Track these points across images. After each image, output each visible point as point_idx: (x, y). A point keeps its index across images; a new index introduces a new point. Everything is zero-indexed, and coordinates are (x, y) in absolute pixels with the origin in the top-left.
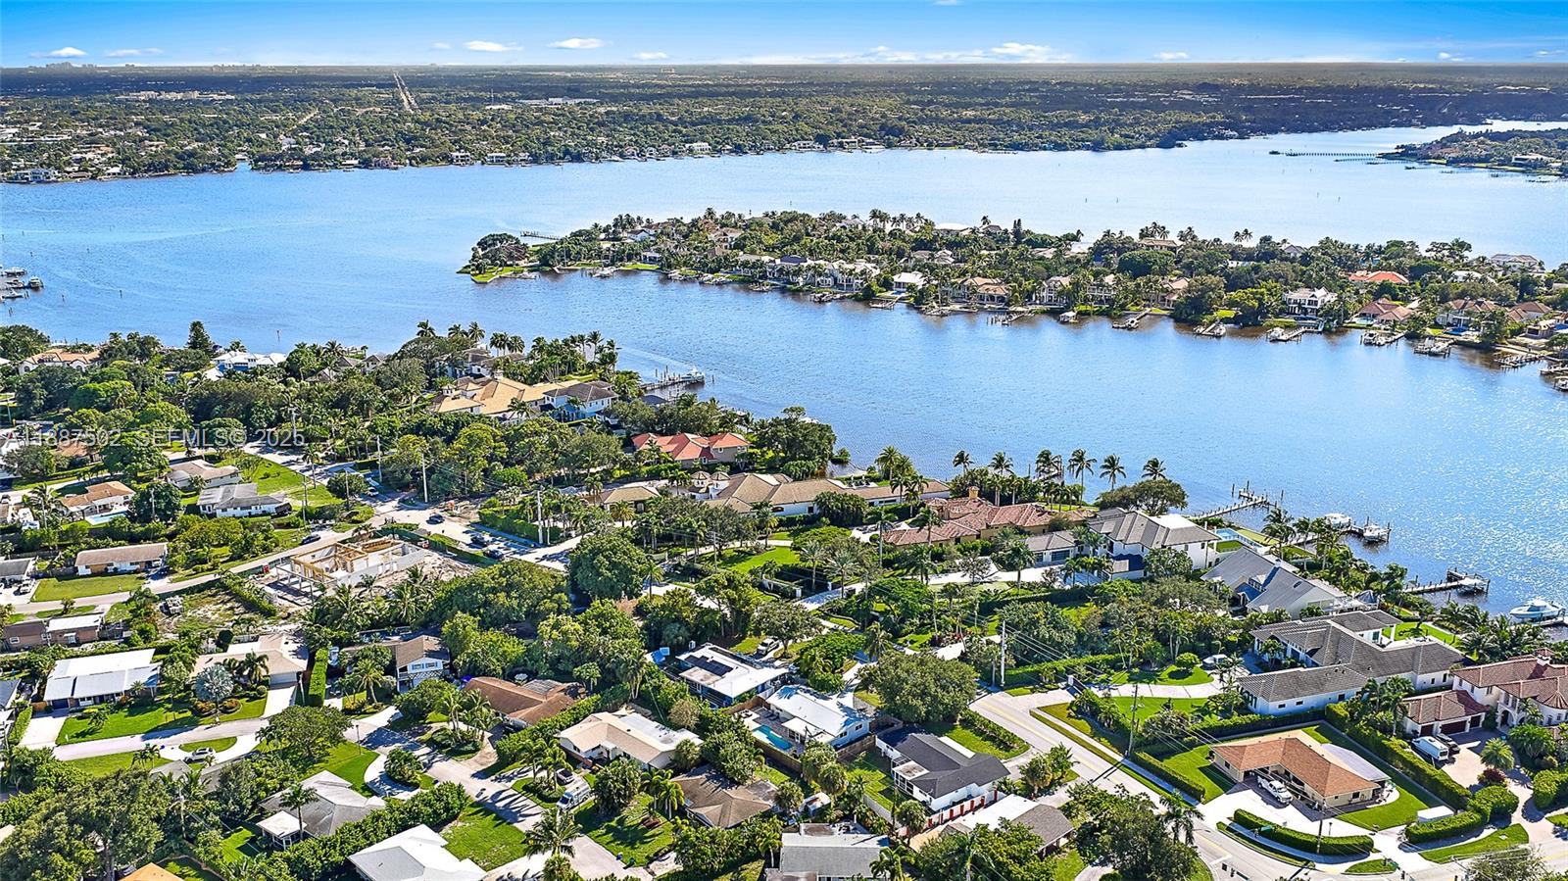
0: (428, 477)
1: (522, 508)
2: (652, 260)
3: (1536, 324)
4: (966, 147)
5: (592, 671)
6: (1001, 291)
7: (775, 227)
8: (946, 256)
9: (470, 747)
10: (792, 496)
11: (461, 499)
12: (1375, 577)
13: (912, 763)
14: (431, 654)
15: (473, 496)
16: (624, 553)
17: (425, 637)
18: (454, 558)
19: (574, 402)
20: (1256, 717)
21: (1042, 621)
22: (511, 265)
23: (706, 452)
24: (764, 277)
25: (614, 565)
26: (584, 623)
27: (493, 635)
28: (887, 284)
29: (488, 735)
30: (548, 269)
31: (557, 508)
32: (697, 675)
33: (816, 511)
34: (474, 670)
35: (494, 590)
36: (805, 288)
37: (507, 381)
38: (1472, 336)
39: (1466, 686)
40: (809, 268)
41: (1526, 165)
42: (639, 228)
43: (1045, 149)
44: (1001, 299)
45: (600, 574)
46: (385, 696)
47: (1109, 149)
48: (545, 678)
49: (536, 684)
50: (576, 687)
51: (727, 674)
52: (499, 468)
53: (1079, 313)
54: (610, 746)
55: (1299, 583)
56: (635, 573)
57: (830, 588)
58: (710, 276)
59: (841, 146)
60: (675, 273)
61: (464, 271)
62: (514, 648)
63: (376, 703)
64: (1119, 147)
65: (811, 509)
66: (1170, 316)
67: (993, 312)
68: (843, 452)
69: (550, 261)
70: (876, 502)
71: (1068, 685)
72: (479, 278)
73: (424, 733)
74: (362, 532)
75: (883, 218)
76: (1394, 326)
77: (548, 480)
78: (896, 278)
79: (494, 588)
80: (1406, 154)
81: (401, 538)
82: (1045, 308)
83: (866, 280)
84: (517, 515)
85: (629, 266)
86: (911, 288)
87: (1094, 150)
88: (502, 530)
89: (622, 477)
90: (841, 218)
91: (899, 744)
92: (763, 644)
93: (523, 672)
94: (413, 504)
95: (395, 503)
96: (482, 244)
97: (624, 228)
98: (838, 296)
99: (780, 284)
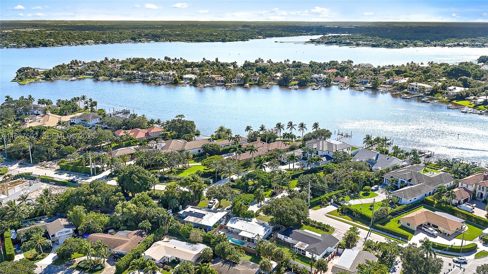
0: (32, 153)
1: (81, 161)
2: (90, 75)
3: (385, 81)
4: (182, 41)
5: (147, 224)
6: (222, 79)
7: (132, 63)
8: (197, 70)
9: (99, 267)
10: (192, 147)
11: (48, 161)
12: (407, 154)
13: (300, 242)
14: (66, 226)
15: (52, 159)
16: (142, 172)
17: (60, 219)
18: (54, 184)
19: (85, 121)
20: (405, 206)
21: (317, 180)
22: (33, 78)
23: (147, 134)
24: (135, 78)
25: (140, 178)
26: (135, 203)
27: (92, 214)
28: (182, 78)
29: (106, 260)
30: (49, 79)
31: (98, 159)
32: (191, 219)
33: (202, 151)
34: (89, 231)
35: (89, 194)
36: (152, 81)
37: (52, 115)
38: (369, 85)
39: (465, 185)
40: (152, 74)
41: (347, 44)
42: (80, 65)
43: (207, 42)
44: (222, 81)
45: (135, 183)
46: (48, 250)
47: (227, 41)
48: (123, 230)
49: (120, 233)
50: (141, 232)
51: (204, 217)
52: (63, 147)
53: (249, 84)
54: (169, 256)
55: (389, 158)
56: (148, 180)
57: (222, 178)
58: (115, 78)
59: (140, 41)
60: (101, 78)
61: (14, 80)
62: (105, 219)
63: (43, 253)
64: (230, 41)
65: (199, 151)
66: (278, 84)
67: (221, 85)
68: (198, 131)
69: (48, 76)
70: (223, 146)
71: (332, 204)
72: (21, 83)
73: (72, 264)
74: (7, 178)
75: (169, 59)
76: (346, 84)
77: (84, 150)
78: (184, 76)
79: (88, 193)
80: (312, 41)
81: (25, 179)
82: (238, 84)
83: (174, 77)
84: (78, 164)
85: (81, 77)
86: (191, 79)
87: (223, 42)
88: (72, 171)
89: (115, 146)
90: (154, 60)
91: (291, 235)
92: (210, 203)
93: (112, 229)
94: (26, 165)
95: (17, 165)
96: (20, 71)
97: (75, 64)
98: (165, 83)
99: (142, 80)
